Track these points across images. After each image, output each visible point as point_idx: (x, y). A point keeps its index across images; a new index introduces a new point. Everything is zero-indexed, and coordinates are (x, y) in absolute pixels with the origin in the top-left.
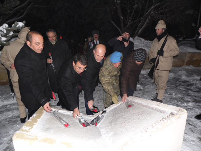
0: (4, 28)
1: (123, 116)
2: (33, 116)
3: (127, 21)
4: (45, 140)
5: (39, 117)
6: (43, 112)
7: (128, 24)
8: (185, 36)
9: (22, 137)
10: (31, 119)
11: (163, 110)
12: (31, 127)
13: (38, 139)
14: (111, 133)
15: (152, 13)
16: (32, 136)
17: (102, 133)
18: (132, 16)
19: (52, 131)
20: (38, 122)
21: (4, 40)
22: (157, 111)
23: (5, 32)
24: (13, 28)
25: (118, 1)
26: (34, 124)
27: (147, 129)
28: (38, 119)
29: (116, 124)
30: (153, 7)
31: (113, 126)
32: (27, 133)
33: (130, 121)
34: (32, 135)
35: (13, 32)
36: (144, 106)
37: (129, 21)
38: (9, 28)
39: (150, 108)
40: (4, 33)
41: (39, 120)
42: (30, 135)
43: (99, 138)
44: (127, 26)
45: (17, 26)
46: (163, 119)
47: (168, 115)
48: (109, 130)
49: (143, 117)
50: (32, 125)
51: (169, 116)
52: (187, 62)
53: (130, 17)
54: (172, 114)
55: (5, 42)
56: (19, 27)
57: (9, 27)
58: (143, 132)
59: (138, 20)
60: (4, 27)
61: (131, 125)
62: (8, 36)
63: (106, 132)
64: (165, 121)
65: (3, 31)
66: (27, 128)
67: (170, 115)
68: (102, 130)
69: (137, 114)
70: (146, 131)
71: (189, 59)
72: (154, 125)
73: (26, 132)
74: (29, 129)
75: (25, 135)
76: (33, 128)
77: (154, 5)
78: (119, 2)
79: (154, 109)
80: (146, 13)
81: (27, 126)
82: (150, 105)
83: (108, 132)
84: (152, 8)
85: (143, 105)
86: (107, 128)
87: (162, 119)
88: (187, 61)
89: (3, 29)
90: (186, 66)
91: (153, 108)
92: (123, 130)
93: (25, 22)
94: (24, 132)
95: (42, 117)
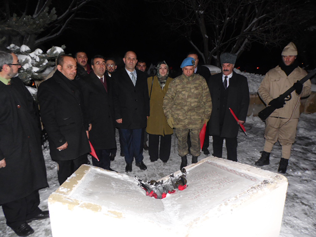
0: (37, 55)
1: (197, 183)
2: (71, 176)
3: (214, 40)
4: (88, 206)
5: (79, 178)
6: (85, 172)
7: (215, 46)
8: (307, 66)
9: (59, 199)
10: (70, 180)
11: (254, 176)
12: (69, 189)
13: (79, 204)
14: (179, 206)
15: (254, 29)
16: (71, 200)
17: (165, 205)
18: (221, 35)
19: (97, 197)
20: (78, 184)
21: (36, 71)
22: (246, 177)
23: (38, 59)
24: (48, 54)
25: (200, 12)
26: (74, 186)
27: (228, 202)
28: (78, 180)
29: (186, 194)
30: (256, 20)
31: (181, 196)
32: (65, 196)
33: (206, 190)
34: (71, 198)
35: (48, 61)
36: (228, 171)
37: (218, 41)
38: (44, 55)
39: (236, 174)
40: (36, 61)
41: (80, 182)
42: (68, 198)
43: (160, 212)
44: (213, 50)
45: (55, 52)
46: (252, 188)
47: (260, 183)
48: (175, 203)
49: (226, 185)
50: (70, 187)
51: (260, 185)
52: (308, 108)
53: (220, 35)
54: (266, 182)
55: (36, 74)
56: (56, 53)
57: (43, 53)
58: (221, 205)
59: (231, 41)
60: (37, 53)
61: (207, 195)
62: (41, 65)
63: (172, 205)
64: (255, 191)
65: (35, 59)
66: (65, 190)
67: (262, 183)
68: (165, 202)
69: (217, 182)
70: (226, 204)
71: (311, 103)
72: (238, 196)
73: (64, 194)
74: (68, 192)
75: (62, 197)
76: (73, 191)
77: (257, 18)
78: (202, 12)
79: (242, 175)
80: (245, 29)
81: (64, 187)
82: (237, 170)
83: (174, 204)
84: (254, 21)
85: (227, 169)
86: (173, 199)
87: (250, 188)
88: (309, 106)
89: (35, 56)
90: (307, 114)
91: (240, 174)
92: (195, 202)
93: (64, 46)
94: (62, 195)
95: (83, 178)
